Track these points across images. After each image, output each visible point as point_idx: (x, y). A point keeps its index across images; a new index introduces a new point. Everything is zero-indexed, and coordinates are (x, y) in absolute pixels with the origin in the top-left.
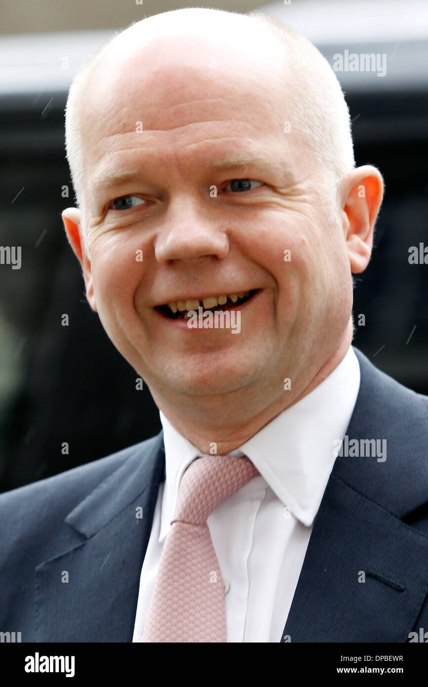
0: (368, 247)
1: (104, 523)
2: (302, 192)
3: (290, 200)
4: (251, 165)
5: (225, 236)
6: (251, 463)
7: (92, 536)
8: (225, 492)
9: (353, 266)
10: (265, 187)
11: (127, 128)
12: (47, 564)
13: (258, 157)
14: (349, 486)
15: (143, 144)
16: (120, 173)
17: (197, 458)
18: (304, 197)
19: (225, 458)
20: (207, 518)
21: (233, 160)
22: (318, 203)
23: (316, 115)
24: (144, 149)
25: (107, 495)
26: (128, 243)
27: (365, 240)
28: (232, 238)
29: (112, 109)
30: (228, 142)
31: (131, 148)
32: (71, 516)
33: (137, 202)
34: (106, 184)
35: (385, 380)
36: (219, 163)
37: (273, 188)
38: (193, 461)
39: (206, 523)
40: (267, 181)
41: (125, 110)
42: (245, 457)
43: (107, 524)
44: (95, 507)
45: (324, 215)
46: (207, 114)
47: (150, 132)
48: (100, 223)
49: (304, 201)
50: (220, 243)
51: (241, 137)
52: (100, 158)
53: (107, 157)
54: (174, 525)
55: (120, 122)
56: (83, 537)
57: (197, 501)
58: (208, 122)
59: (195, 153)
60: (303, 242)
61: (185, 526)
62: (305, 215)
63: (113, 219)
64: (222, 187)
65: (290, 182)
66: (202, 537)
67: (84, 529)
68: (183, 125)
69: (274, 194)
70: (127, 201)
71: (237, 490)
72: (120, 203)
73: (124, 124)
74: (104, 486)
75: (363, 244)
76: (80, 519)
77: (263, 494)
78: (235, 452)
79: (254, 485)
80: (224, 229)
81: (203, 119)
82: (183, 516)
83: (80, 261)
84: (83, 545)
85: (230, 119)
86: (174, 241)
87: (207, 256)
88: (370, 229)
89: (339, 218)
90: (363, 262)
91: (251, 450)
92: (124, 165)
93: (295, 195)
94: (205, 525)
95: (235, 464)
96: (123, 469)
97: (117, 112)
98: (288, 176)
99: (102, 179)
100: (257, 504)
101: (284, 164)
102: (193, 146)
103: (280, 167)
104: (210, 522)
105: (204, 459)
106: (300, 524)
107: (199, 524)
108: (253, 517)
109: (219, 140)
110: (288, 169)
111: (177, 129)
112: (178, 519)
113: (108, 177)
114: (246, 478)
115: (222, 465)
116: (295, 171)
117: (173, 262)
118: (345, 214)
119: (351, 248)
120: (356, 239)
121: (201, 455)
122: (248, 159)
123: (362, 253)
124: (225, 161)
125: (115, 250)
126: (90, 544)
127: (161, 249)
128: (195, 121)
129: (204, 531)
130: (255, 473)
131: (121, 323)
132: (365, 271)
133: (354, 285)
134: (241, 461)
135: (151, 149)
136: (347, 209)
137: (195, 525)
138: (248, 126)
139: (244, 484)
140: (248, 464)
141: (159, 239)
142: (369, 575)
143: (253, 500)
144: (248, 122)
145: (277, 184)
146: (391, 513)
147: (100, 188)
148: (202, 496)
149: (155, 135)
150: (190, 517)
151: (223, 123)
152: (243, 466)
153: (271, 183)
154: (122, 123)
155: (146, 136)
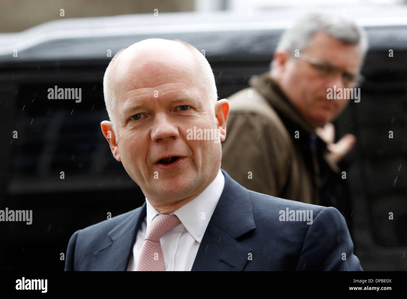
0: (225, 131)
3: (201, 114)
4: (187, 100)
5: (177, 129)
6: (178, 218)
8: (167, 229)
9: (221, 139)
10: (191, 109)
11: (136, 87)
12: (98, 252)
13: (190, 97)
14: (216, 226)
15: (144, 93)
16: (135, 105)
18: (206, 113)
19: (168, 215)
20: (159, 239)
21: (180, 98)
24: (144, 95)
25: (124, 225)
27: (224, 128)
28: (179, 130)
29: (129, 80)
30: (178, 91)
31: (139, 95)
32: (110, 233)
36: (174, 100)
37: (194, 109)
38: (156, 216)
40: (193, 106)
41: (135, 80)
42: (175, 216)
43: (121, 236)
44: (119, 229)
47: (146, 88)
48: (125, 126)
49: (206, 114)
50: (176, 132)
51: (182, 89)
52: (125, 100)
53: (129, 99)
54: (146, 241)
57: (155, 232)
58: (169, 84)
59: (165, 96)
61: (150, 241)
63: (132, 124)
66: (157, 246)
67: (113, 238)
68: (159, 85)
69: (195, 112)
71: (172, 229)
74: (124, 222)
75: (223, 130)
76: (113, 234)
77: (183, 230)
78: (172, 214)
79: (179, 227)
80: (177, 126)
81: (167, 82)
82: (149, 238)
83: (109, 141)
84: (112, 245)
85: (177, 82)
87: (171, 137)
88: (225, 124)
90: (224, 137)
91: (178, 213)
92: (137, 102)
94: (159, 242)
95: (171, 218)
97: (131, 81)
98: (200, 103)
99: (127, 108)
100: (180, 234)
101: (198, 99)
102: (164, 93)
104: (162, 241)
105: (159, 216)
107: (156, 241)
108: (178, 239)
111: (157, 87)
112: (147, 239)
113: (130, 107)
114: (175, 224)
115: (166, 218)
117: (159, 140)
118: (216, 118)
120: (221, 128)
121: (159, 214)
122: (185, 98)
123: (223, 134)
124: (177, 99)
126: (114, 244)
127: (154, 135)
128: (164, 83)
129: (158, 244)
130: (179, 222)
134: (174, 217)
135: (147, 95)
136: (217, 116)
137: (154, 241)
140: (177, 218)
141: (152, 131)
142: (221, 261)
143: (178, 232)
144: (184, 83)
145: (196, 107)
146: (232, 237)
147: (126, 112)
148: (157, 230)
149: (148, 90)
150: (152, 238)
151: (175, 83)
152: (175, 219)
153: (194, 107)
154: (134, 85)
155: (145, 90)
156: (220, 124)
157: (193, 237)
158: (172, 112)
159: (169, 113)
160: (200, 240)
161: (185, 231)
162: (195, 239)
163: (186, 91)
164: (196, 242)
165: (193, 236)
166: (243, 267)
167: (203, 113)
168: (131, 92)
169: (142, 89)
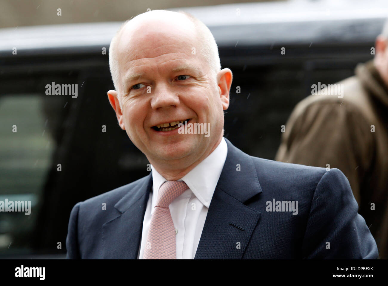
0: (228, 100)
1: (128, 207)
2: (205, 80)
3: (201, 83)
4: (187, 70)
5: (178, 97)
6: (186, 184)
7: (124, 212)
8: (176, 195)
9: (224, 107)
10: (192, 78)
11: (137, 58)
12: (107, 223)
13: (190, 66)
14: (223, 191)
15: (144, 63)
16: (136, 75)
17: (165, 182)
18: (206, 81)
19: (176, 182)
20: (169, 205)
21: (180, 68)
22: (211, 83)
23: (208, 50)
24: (145, 65)
25: (131, 196)
26: (140, 102)
27: (227, 97)
28: (180, 98)
29: (131, 50)
30: (178, 61)
31: (140, 65)
32: (117, 205)
33: (142, 86)
34: (131, 79)
35: (237, 150)
36: (174, 69)
37: (195, 78)
38: (164, 183)
39: (168, 207)
40: (193, 76)
41: (136, 50)
42: (183, 182)
43: (129, 208)
44: (126, 201)
45: (213, 88)
46: (169, 50)
47: (147, 58)
48: (127, 95)
49: (206, 83)
50: (176, 100)
51: (182, 59)
52: (127, 70)
53: (130, 69)
54: (156, 208)
55: (135, 55)
56: (120, 213)
57: (165, 199)
58: (170, 54)
59: (165, 66)
60: (207, 99)
61: (160, 208)
62: (207, 88)
63: (133, 93)
64: (175, 79)
65: (201, 76)
66: (167, 213)
67: (121, 210)
68: (160, 55)
69: (196, 81)
70: (138, 86)
71: (180, 195)
72: (135, 87)
73: (136, 56)
74: (129, 193)
75: (226, 99)
76: (120, 206)
77: (190, 196)
78: (180, 180)
79: (187, 193)
80: (177, 95)
81: (167, 53)
82: (159, 204)
83: (115, 111)
84: (120, 216)
85: (178, 52)
86: (159, 100)
87: (172, 105)
88: (228, 92)
89: (218, 89)
90: (227, 106)
91: (186, 179)
92: (138, 72)
93: (203, 81)
94: (168, 208)
95: (180, 184)
96: (137, 187)
97: (133, 51)
98: (200, 73)
99: (129, 78)
100: (188, 200)
101: (199, 69)
102: (164, 63)
103: (197, 70)
104: (170, 207)
105: (167, 182)
106: (205, 207)
107: (165, 208)
108: (187, 204)
109: (174, 60)
110: (200, 71)
111: (157, 57)
112: (158, 206)
113: (131, 77)
114: (184, 190)
115: (175, 185)
116: (202, 71)
117: (159, 109)
118: (219, 87)
119: (222, 100)
120: (224, 97)
121: (167, 181)
122: (186, 67)
123: (226, 102)
124: (177, 68)
125: (135, 105)
126: (123, 215)
127: (154, 104)
128: (165, 54)
129: (167, 210)
130: (187, 188)
131: (138, 134)
132: (228, 109)
133: (224, 114)
134: (181, 183)
135: (148, 65)
136: (219, 85)
137: (164, 208)
138: (184, 54)
139: (183, 192)
141: (153, 100)
142: (231, 225)
143: (186, 198)
144: (184, 53)
145: (196, 77)
146: (239, 201)
147: (128, 81)
149: (149, 60)
150: (162, 205)
151: (175, 54)
152: (183, 185)
154: (135, 56)
155: (146, 60)
156: (223, 93)
157: (201, 202)
158: (173, 80)
159: (170, 83)
160: (208, 204)
161: (193, 197)
162: (203, 204)
163: (186, 61)
166: (253, 229)
167: (204, 82)
168: (132, 62)
169: (143, 59)
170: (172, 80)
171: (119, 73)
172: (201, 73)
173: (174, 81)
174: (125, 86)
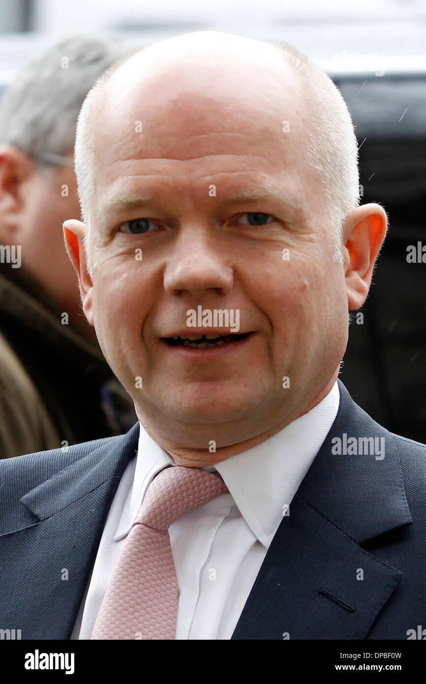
0: (366, 285)
2: (310, 231)
3: (299, 239)
4: (264, 200)
5: (231, 270)
6: (222, 479)
7: (46, 518)
8: (191, 503)
9: (351, 303)
10: (276, 223)
11: (142, 155)
15: (159, 172)
16: (134, 198)
17: (169, 466)
18: (312, 236)
21: (247, 194)
22: (324, 241)
23: (328, 151)
24: (160, 177)
27: (363, 278)
28: (237, 274)
29: (129, 134)
30: (243, 176)
31: (147, 174)
32: (27, 496)
34: (119, 207)
36: (233, 196)
37: (284, 225)
38: (165, 468)
39: (167, 531)
40: (278, 216)
41: (142, 136)
42: (216, 473)
43: (62, 509)
45: (330, 253)
46: (224, 147)
47: (166, 160)
48: (107, 244)
49: (311, 241)
50: (226, 277)
51: (256, 171)
52: (113, 180)
53: (121, 181)
54: (136, 526)
55: (136, 147)
56: (36, 518)
57: (162, 507)
58: (225, 156)
61: (147, 529)
62: (311, 255)
63: (123, 243)
65: (300, 220)
66: (162, 543)
67: (39, 511)
68: (200, 157)
69: (284, 232)
71: (203, 504)
73: (140, 150)
75: (362, 281)
77: (227, 512)
78: (209, 468)
79: (220, 503)
80: (231, 264)
81: (220, 152)
82: (146, 519)
84: (35, 527)
85: (246, 153)
86: (183, 272)
87: (213, 289)
88: (370, 266)
89: (341, 255)
90: (360, 299)
92: (138, 190)
93: (303, 234)
94: (165, 533)
97: (134, 137)
98: (299, 212)
99: (115, 202)
101: (295, 200)
102: (209, 179)
103: (292, 203)
104: (174, 532)
107: (160, 531)
108: (215, 530)
109: (234, 174)
110: (299, 206)
111: (192, 161)
112: (141, 522)
113: (121, 201)
116: (306, 207)
117: (181, 293)
118: (346, 251)
119: (349, 284)
120: (356, 276)
121: (174, 464)
122: (261, 194)
123: (360, 290)
124: (239, 195)
126: (43, 525)
127: (169, 279)
128: (212, 154)
129: (164, 538)
130: (225, 491)
134: (212, 475)
135: (167, 177)
136: (349, 245)
137: (157, 530)
138: (264, 161)
140: (219, 480)
141: (168, 268)
142: (321, 593)
143: (217, 515)
144: (263, 157)
145: (286, 220)
146: (351, 538)
147: (110, 210)
148: (168, 503)
149: (170, 164)
150: (153, 521)
151: (241, 157)
152: (213, 481)
153: (282, 219)
154: (138, 149)
155: (162, 164)
156: (357, 264)
157: (252, 532)
158: (226, 224)
159: (218, 228)
161: (235, 514)
162: (256, 538)
163: (265, 178)
164: (258, 543)
165: (252, 529)
166: (377, 613)
167: (305, 236)
168: (127, 163)
169: (156, 160)
170: (222, 222)
171: (92, 183)
172: (301, 210)
173: (229, 225)
174: (103, 220)
